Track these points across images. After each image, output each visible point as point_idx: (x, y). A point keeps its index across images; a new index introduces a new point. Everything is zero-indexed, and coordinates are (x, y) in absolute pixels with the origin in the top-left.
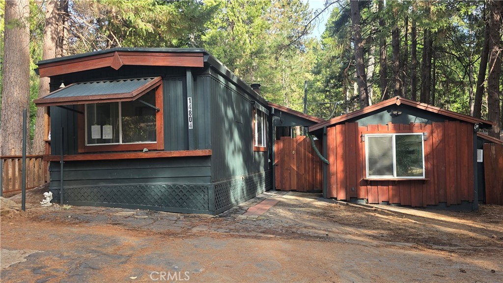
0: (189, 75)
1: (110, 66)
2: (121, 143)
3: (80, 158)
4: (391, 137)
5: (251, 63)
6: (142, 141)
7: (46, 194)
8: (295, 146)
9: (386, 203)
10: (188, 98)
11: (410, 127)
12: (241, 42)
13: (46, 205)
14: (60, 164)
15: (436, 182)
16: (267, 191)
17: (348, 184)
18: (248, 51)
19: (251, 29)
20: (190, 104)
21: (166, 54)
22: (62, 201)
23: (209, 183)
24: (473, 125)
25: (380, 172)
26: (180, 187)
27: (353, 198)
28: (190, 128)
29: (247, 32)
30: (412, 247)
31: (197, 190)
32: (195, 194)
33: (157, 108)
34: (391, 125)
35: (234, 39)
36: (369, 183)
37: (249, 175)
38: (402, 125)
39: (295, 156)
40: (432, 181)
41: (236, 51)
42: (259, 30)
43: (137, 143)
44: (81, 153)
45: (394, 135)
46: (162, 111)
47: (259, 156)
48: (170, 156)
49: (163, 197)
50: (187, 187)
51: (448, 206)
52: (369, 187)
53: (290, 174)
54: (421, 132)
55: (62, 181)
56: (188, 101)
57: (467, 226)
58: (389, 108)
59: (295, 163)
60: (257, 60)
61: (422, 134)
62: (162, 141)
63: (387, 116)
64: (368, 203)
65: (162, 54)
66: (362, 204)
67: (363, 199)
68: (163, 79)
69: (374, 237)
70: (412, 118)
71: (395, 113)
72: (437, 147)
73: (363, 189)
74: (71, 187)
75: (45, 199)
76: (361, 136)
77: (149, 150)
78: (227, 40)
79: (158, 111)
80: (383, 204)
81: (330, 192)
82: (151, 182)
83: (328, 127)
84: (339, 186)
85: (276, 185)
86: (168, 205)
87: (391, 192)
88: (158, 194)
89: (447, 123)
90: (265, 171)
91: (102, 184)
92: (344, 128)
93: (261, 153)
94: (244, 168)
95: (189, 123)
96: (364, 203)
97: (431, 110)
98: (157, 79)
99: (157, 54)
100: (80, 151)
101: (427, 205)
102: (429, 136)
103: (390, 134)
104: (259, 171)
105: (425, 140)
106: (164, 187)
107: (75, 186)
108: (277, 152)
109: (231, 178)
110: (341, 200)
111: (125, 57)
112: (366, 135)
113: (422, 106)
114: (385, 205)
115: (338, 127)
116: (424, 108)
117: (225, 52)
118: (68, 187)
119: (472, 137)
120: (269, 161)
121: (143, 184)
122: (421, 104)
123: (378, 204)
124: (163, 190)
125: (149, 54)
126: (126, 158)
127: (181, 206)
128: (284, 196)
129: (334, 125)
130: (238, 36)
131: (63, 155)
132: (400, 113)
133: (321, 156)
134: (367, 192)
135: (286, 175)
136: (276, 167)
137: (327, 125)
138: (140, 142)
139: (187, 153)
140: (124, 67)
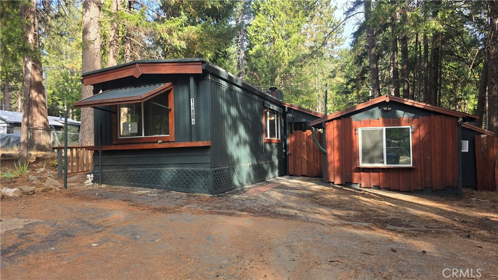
0: (192, 81)
1: (132, 76)
2: (143, 136)
3: (113, 148)
4: (382, 130)
5: (289, 71)
6: (159, 134)
7: (89, 176)
8: (305, 138)
9: (377, 187)
10: (191, 99)
11: (398, 121)
12: (281, 54)
13: (88, 184)
14: (99, 153)
15: (423, 170)
16: (280, 176)
17: (344, 171)
18: (286, 62)
19: (289, 43)
20: (192, 104)
21: (173, 64)
22: (100, 182)
23: (209, 169)
24: (458, 118)
25: (371, 161)
26: (186, 172)
27: (347, 182)
28: (193, 124)
29: (286, 46)
30: (365, 227)
31: (200, 174)
32: (198, 177)
33: (169, 107)
34: (381, 120)
35: (275, 52)
36: (361, 170)
37: (258, 162)
38: (391, 119)
39: (305, 147)
40: (419, 168)
41: (277, 62)
42: (296, 44)
43: (155, 136)
44: (115, 144)
45: (384, 128)
46: (173, 110)
47: (271, 147)
48: (178, 146)
49: (173, 180)
50: (192, 172)
51: (434, 191)
52: (362, 173)
53: (301, 162)
54: (409, 125)
55: (100, 166)
56: (191, 101)
57: (439, 209)
58: (380, 105)
59: (306, 153)
60: (294, 68)
61: (410, 127)
62: (173, 134)
63: (377, 112)
64: (361, 187)
65: (171, 64)
66: (356, 188)
67: (357, 184)
68: (173, 84)
69: (340, 217)
70: (400, 113)
71: (385, 109)
72: (423, 139)
73: (356, 175)
74: (108, 171)
75: (88, 179)
76: (355, 130)
77: (163, 142)
78: (270, 53)
79: (170, 110)
80: (374, 189)
81: (328, 178)
82: (166, 167)
83: (326, 122)
84: (335, 173)
85: (290, 171)
86: (177, 186)
87: (381, 178)
88: (171, 177)
89: (433, 117)
90: (278, 159)
91: (130, 169)
92: (340, 124)
93: (274, 145)
94: (252, 157)
95: (192, 120)
96: (358, 187)
97: (417, 106)
98: (168, 84)
99: (167, 64)
100: (114, 143)
101: (414, 190)
102: (416, 129)
103: (380, 128)
104: (270, 159)
105: (412, 133)
106: (174, 171)
107: (111, 170)
108: (290, 144)
109: (235, 165)
110: (338, 184)
111: (144, 68)
112: (359, 128)
113: (409, 102)
114: (376, 189)
115: (335, 121)
116: (410, 104)
117: (268, 63)
118: (105, 171)
119: (457, 129)
120: (284, 151)
121: (159, 169)
122: (408, 101)
123: (370, 188)
124: (174, 174)
125: (161, 64)
126: (145, 148)
127: (187, 187)
128: (291, 181)
129: (332, 120)
130: (277, 49)
131: (101, 145)
132: (389, 109)
133: (321, 147)
134: (360, 178)
135: (298, 162)
136: (290, 156)
137: (325, 120)
138: (158, 136)
139: (191, 144)
140: (143, 76)
